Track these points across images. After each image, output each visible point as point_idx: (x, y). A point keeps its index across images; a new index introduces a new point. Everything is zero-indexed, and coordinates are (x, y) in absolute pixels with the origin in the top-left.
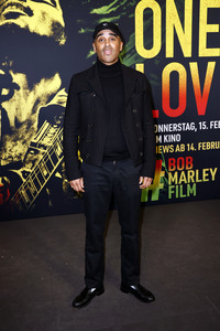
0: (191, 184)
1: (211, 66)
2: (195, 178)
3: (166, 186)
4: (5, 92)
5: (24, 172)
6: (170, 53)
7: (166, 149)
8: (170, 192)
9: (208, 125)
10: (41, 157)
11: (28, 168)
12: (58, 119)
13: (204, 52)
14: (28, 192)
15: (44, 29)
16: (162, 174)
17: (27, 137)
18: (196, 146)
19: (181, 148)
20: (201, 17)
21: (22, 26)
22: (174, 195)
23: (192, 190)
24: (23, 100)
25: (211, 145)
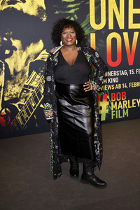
0: (125, 109)
1: (136, 34)
2: (127, 105)
3: (110, 111)
4: (7, 52)
5: (19, 105)
6: (111, 27)
7: (110, 87)
8: (113, 115)
9: (135, 71)
10: (31, 94)
11: (22, 102)
12: (41, 69)
13: (132, 26)
14: (22, 118)
15: (32, 11)
16: (108, 103)
17: (21, 81)
18: (128, 85)
19: (119, 87)
20: (129, 5)
21: (19, 9)
22: (115, 117)
23: (126, 113)
24: (19, 57)
25: (137, 84)
